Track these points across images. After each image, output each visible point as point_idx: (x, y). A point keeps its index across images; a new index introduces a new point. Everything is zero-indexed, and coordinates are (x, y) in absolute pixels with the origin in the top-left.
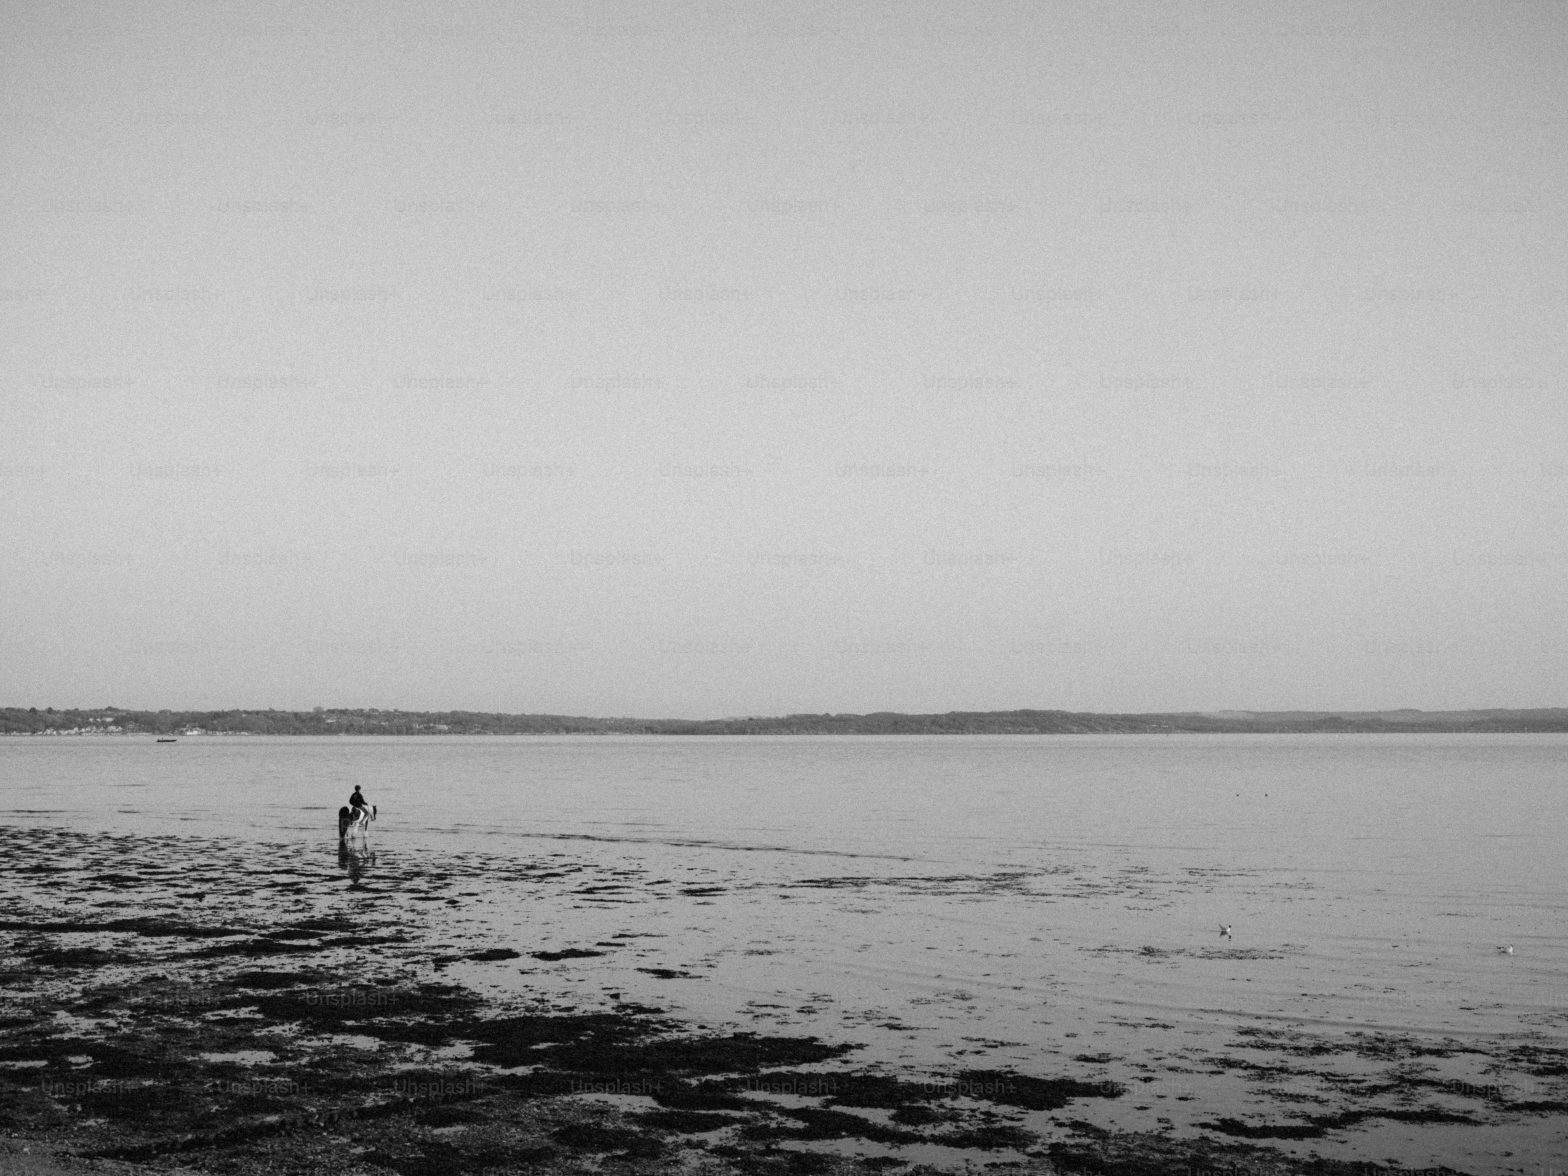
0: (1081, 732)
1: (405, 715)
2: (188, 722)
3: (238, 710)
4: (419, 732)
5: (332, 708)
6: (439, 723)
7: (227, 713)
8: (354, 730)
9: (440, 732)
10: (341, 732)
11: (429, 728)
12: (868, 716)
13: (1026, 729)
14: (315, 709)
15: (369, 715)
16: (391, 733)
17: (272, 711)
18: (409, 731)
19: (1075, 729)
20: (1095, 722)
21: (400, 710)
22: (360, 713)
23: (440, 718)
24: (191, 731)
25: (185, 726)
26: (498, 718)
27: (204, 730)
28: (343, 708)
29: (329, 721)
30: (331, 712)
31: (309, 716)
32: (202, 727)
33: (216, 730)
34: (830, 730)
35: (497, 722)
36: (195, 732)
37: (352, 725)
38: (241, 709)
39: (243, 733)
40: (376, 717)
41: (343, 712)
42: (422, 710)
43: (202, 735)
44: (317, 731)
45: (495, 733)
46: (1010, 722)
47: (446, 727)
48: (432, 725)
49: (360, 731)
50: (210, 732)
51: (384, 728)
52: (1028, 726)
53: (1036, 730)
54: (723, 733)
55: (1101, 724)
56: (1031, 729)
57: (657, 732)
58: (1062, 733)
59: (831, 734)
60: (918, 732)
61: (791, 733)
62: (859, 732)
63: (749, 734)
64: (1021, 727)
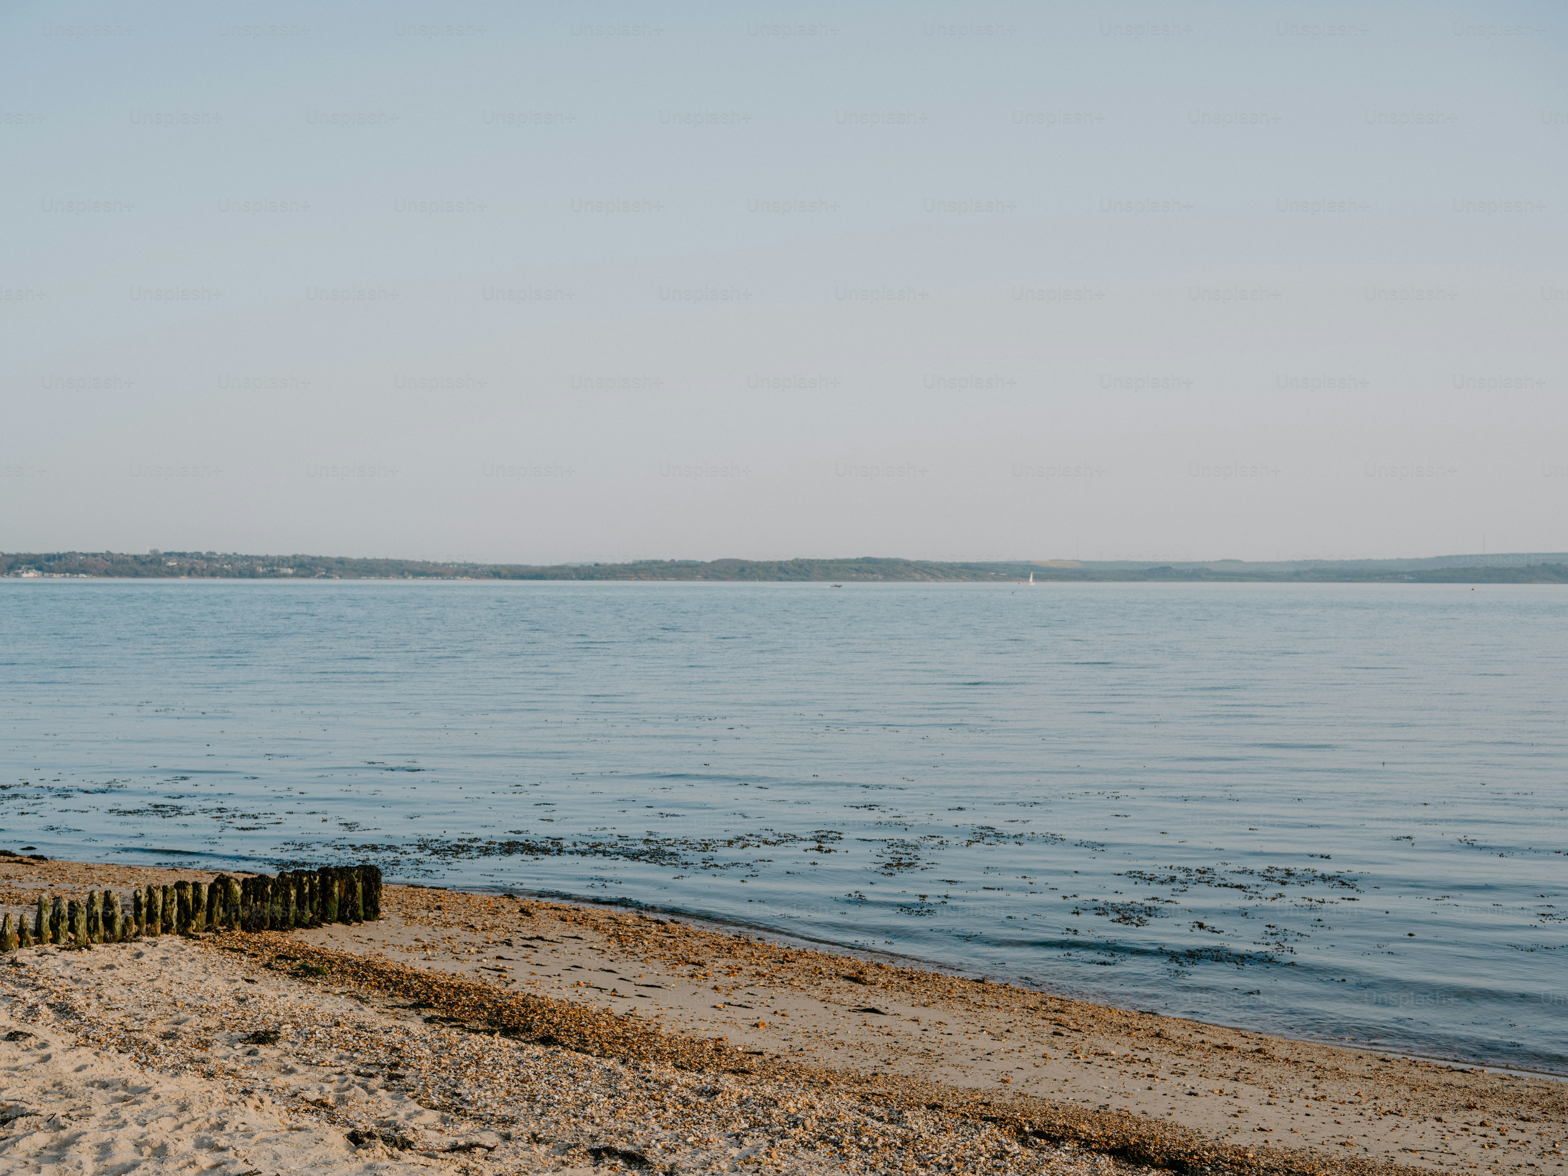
0: (923, 580)
1: (247, 558)
2: (22, 564)
3: (74, 553)
4: (264, 576)
5: (169, 550)
6: (283, 566)
7: (64, 555)
8: (196, 573)
9: (285, 576)
10: (182, 574)
11: (273, 571)
12: (713, 562)
13: (870, 576)
14: (151, 551)
15: (210, 558)
16: (234, 576)
17: (109, 553)
18: (253, 575)
19: (918, 576)
20: (937, 569)
21: (239, 553)
22: (199, 556)
23: (283, 561)
24: (27, 572)
25: (20, 568)
26: (341, 561)
27: (40, 573)
28: (181, 551)
29: (170, 564)
30: (170, 555)
31: (149, 559)
32: (39, 569)
33: (53, 572)
34: (679, 576)
35: (340, 565)
36: (31, 574)
37: (194, 569)
38: (78, 551)
39: (81, 575)
40: (217, 560)
41: (182, 555)
42: (262, 554)
43: (38, 577)
44: (157, 574)
45: (341, 577)
46: (856, 570)
47: (290, 571)
48: (275, 568)
49: (202, 574)
50: (46, 574)
51: (227, 571)
52: (872, 573)
53: (880, 577)
54: (572, 579)
55: (942, 571)
56: (875, 575)
57: (505, 577)
58: (903, 580)
59: (679, 580)
60: (765, 579)
61: (640, 579)
62: (706, 578)
63: (598, 579)
64: (866, 574)
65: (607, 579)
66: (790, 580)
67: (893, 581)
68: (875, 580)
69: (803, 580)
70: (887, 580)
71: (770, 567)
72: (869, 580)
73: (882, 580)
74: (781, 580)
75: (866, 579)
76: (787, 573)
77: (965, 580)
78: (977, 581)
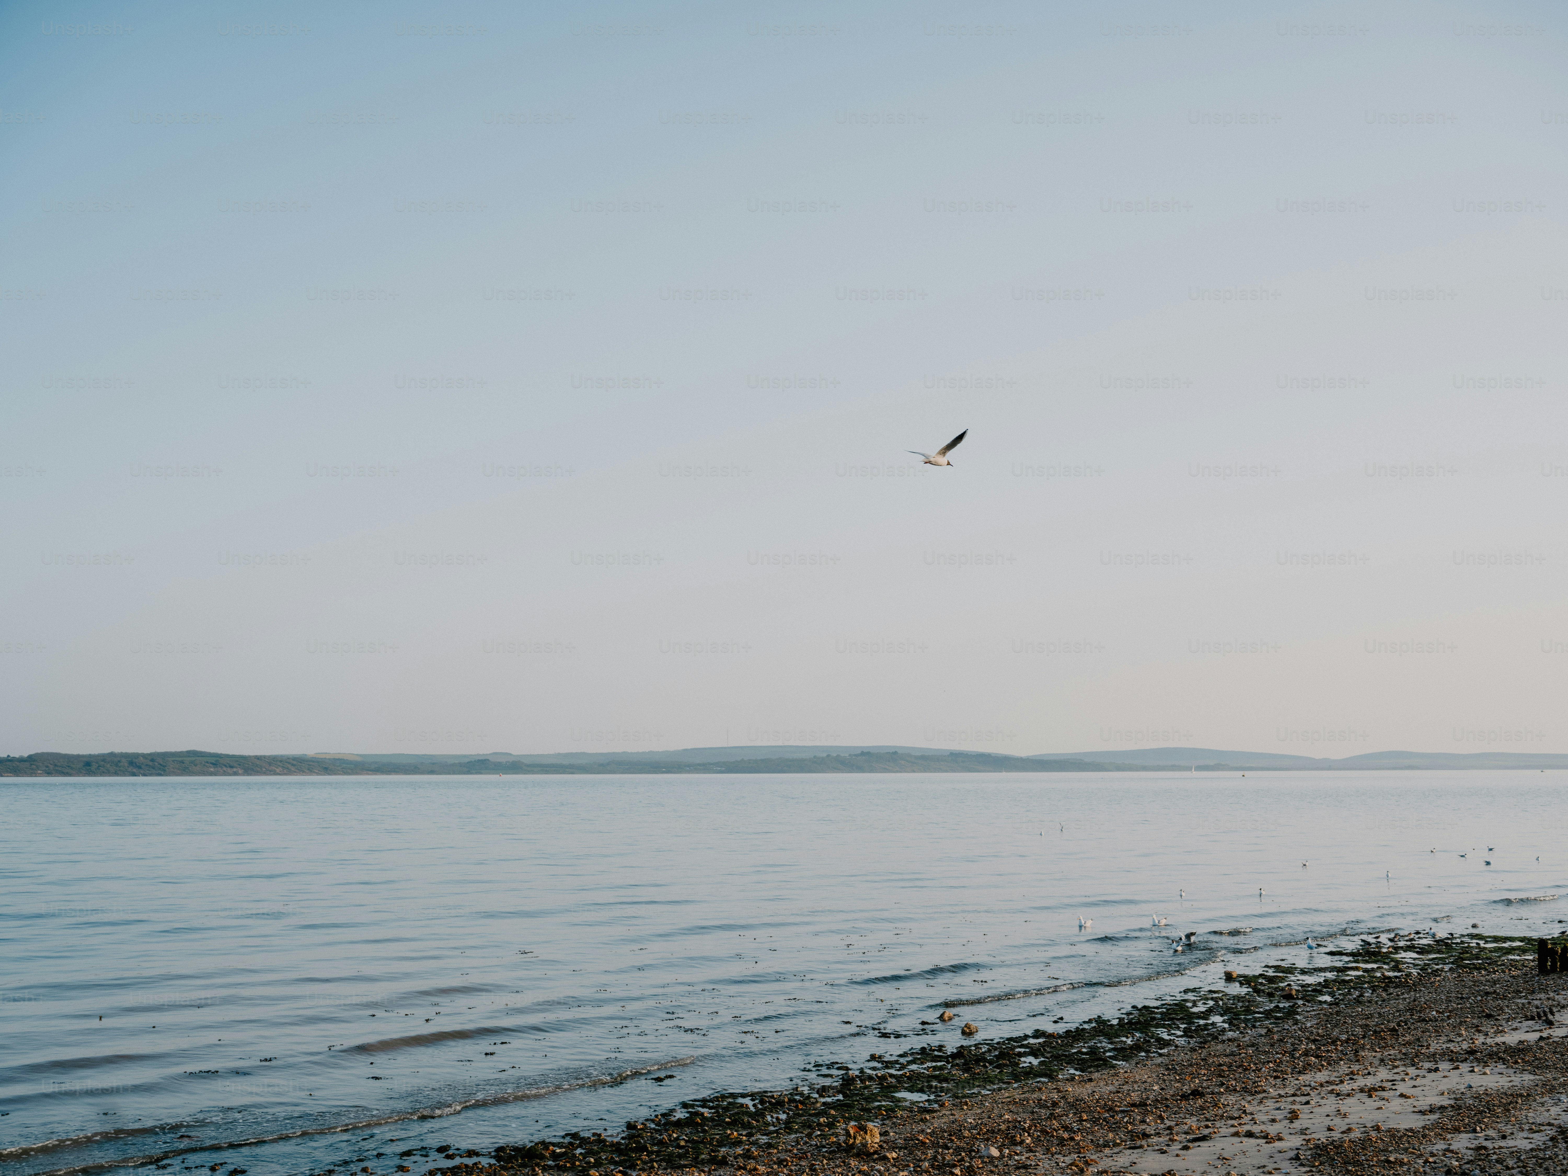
56: (235, 770)
58: (265, 774)
59: (18, 776)
60: (116, 774)
67: (255, 775)
68: (235, 774)
70: (249, 774)
72: (230, 775)
73: (243, 775)
75: (225, 774)
77: (318, 774)
78: (329, 774)
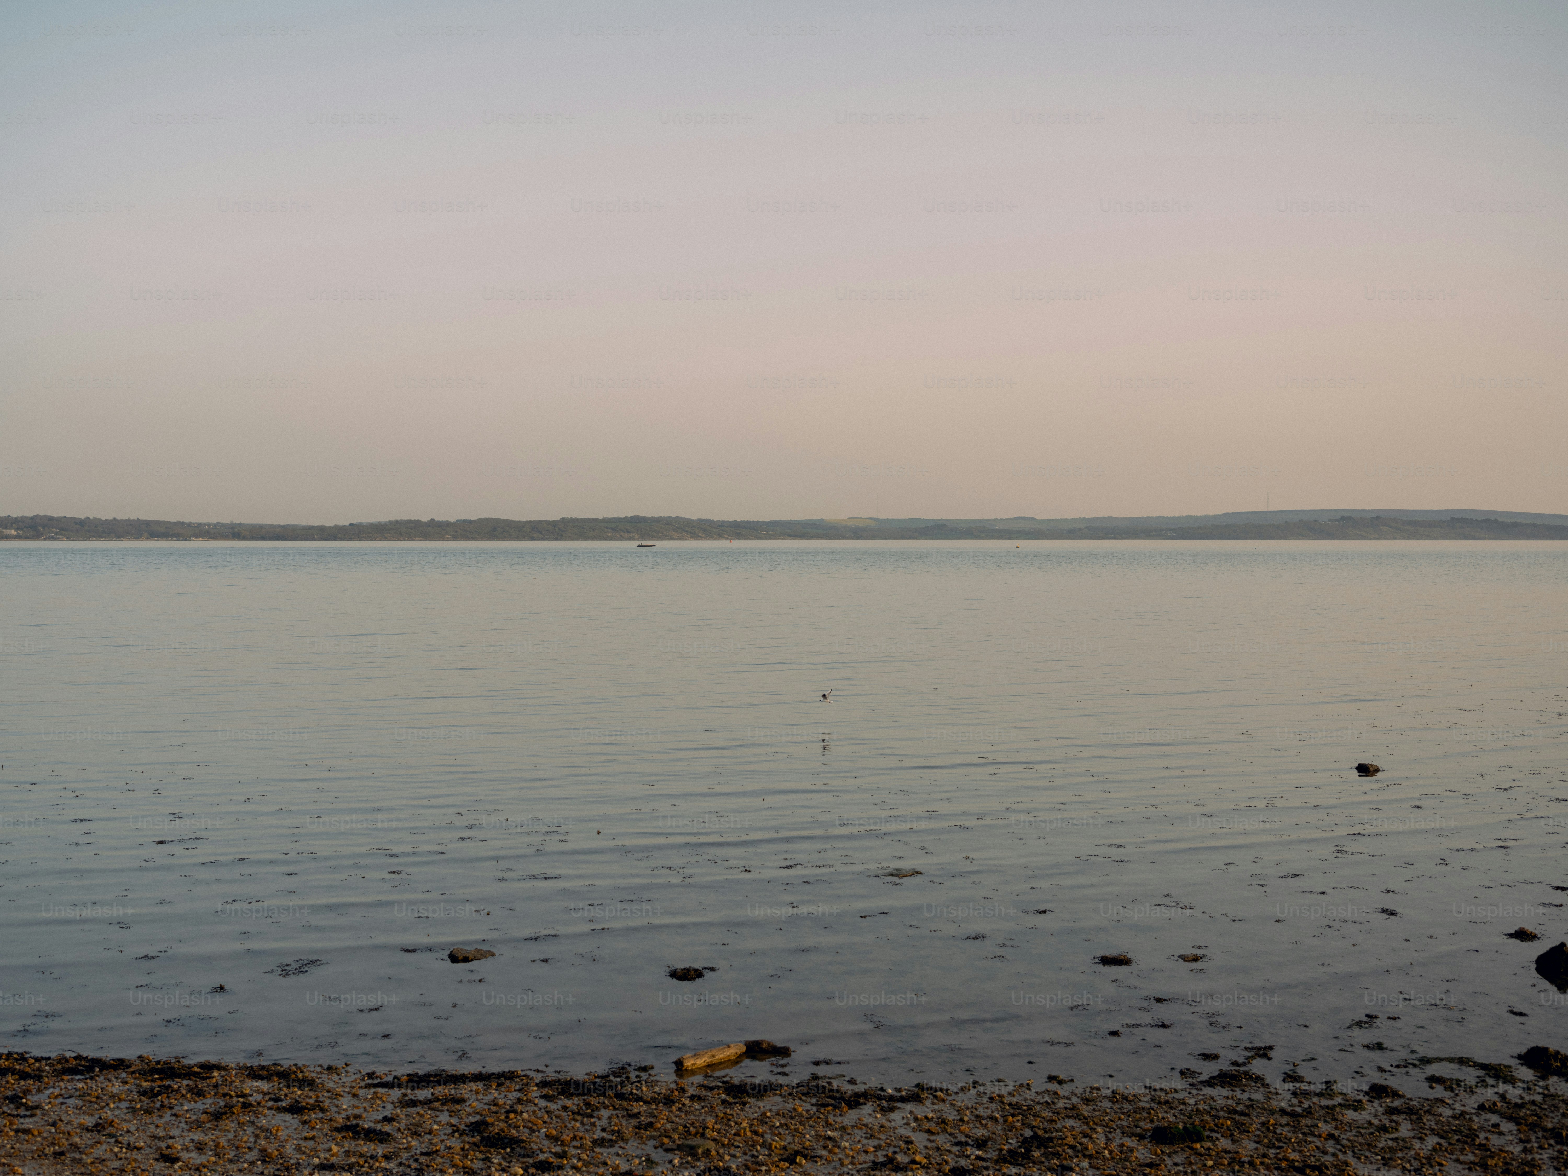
0: (680, 539)
9: (8, 537)
13: (626, 535)
19: (676, 535)
35: (78, 526)
46: (612, 529)
47: (14, 532)
52: (631, 532)
53: (637, 536)
54: (314, 539)
55: (704, 530)
56: (632, 535)
57: (244, 538)
61: (385, 539)
62: (455, 538)
63: (341, 539)
64: (622, 534)
65: (350, 539)
66: (543, 539)
69: (556, 539)
71: (523, 527)
74: (533, 539)
75: (622, 538)
76: (541, 532)
